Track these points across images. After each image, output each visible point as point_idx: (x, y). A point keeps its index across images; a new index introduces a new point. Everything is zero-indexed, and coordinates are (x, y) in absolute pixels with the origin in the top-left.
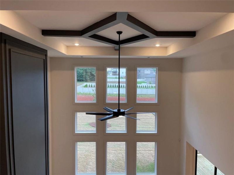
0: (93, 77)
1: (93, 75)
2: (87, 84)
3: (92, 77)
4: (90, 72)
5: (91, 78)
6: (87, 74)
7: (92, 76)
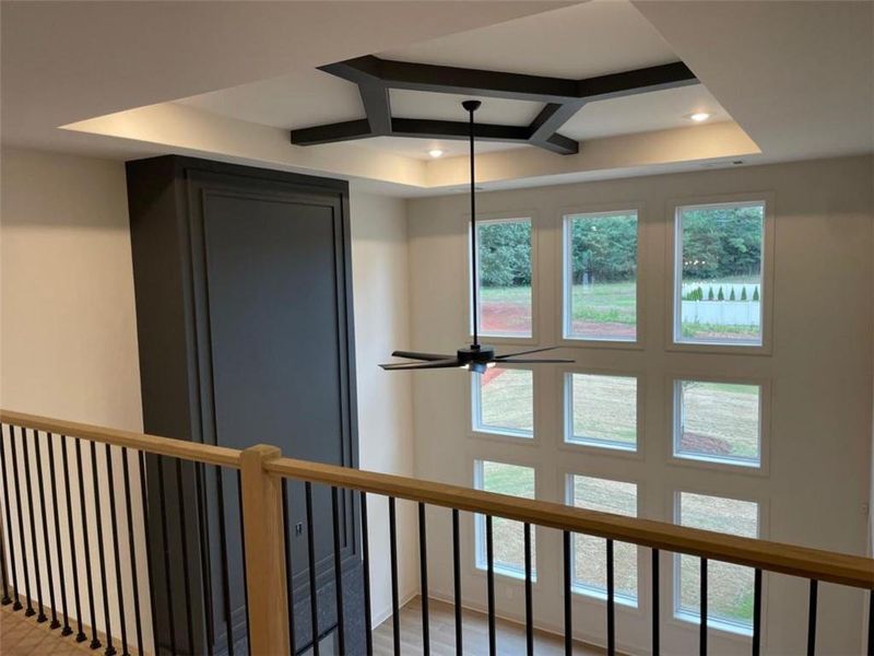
0: (735, 260)
1: (737, 249)
2: (700, 290)
3: (732, 258)
4: (721, 238)
5: (724, 261)
6: (709, 247)
7: (731, 254)
